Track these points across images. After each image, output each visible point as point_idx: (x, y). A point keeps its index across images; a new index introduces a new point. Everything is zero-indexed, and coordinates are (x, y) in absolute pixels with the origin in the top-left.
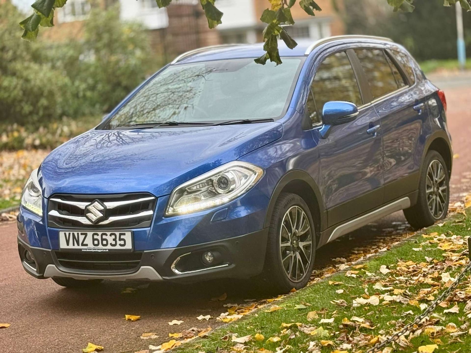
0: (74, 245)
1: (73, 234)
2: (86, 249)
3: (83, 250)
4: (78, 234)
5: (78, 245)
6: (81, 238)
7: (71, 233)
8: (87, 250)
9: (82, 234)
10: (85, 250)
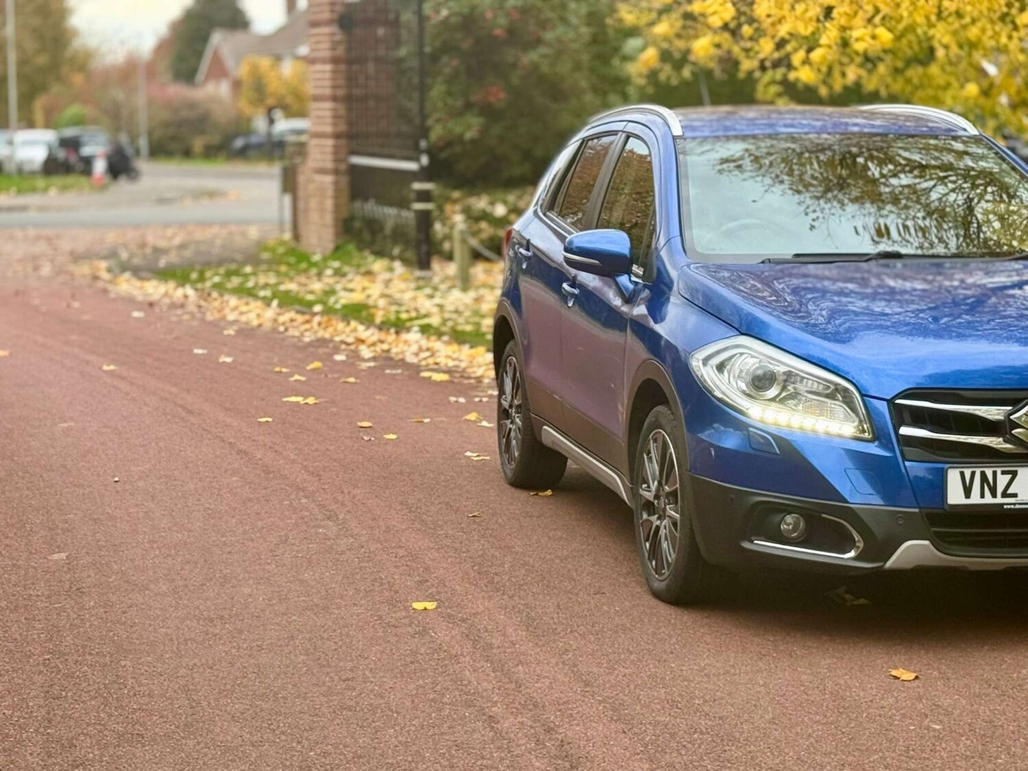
0: (982, 496)
1: (983, 475)
2: (1014, 504)
3: (1005, 507)
4: (995, 473)
5: (994, 495)
6: (1003, 480)
7: (978, 471)
8: (1017, 506)
9: (1003, 473)
10: (1012, 507)
